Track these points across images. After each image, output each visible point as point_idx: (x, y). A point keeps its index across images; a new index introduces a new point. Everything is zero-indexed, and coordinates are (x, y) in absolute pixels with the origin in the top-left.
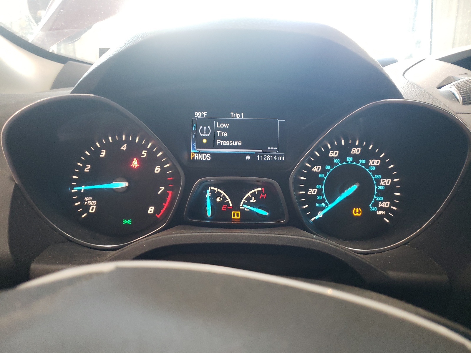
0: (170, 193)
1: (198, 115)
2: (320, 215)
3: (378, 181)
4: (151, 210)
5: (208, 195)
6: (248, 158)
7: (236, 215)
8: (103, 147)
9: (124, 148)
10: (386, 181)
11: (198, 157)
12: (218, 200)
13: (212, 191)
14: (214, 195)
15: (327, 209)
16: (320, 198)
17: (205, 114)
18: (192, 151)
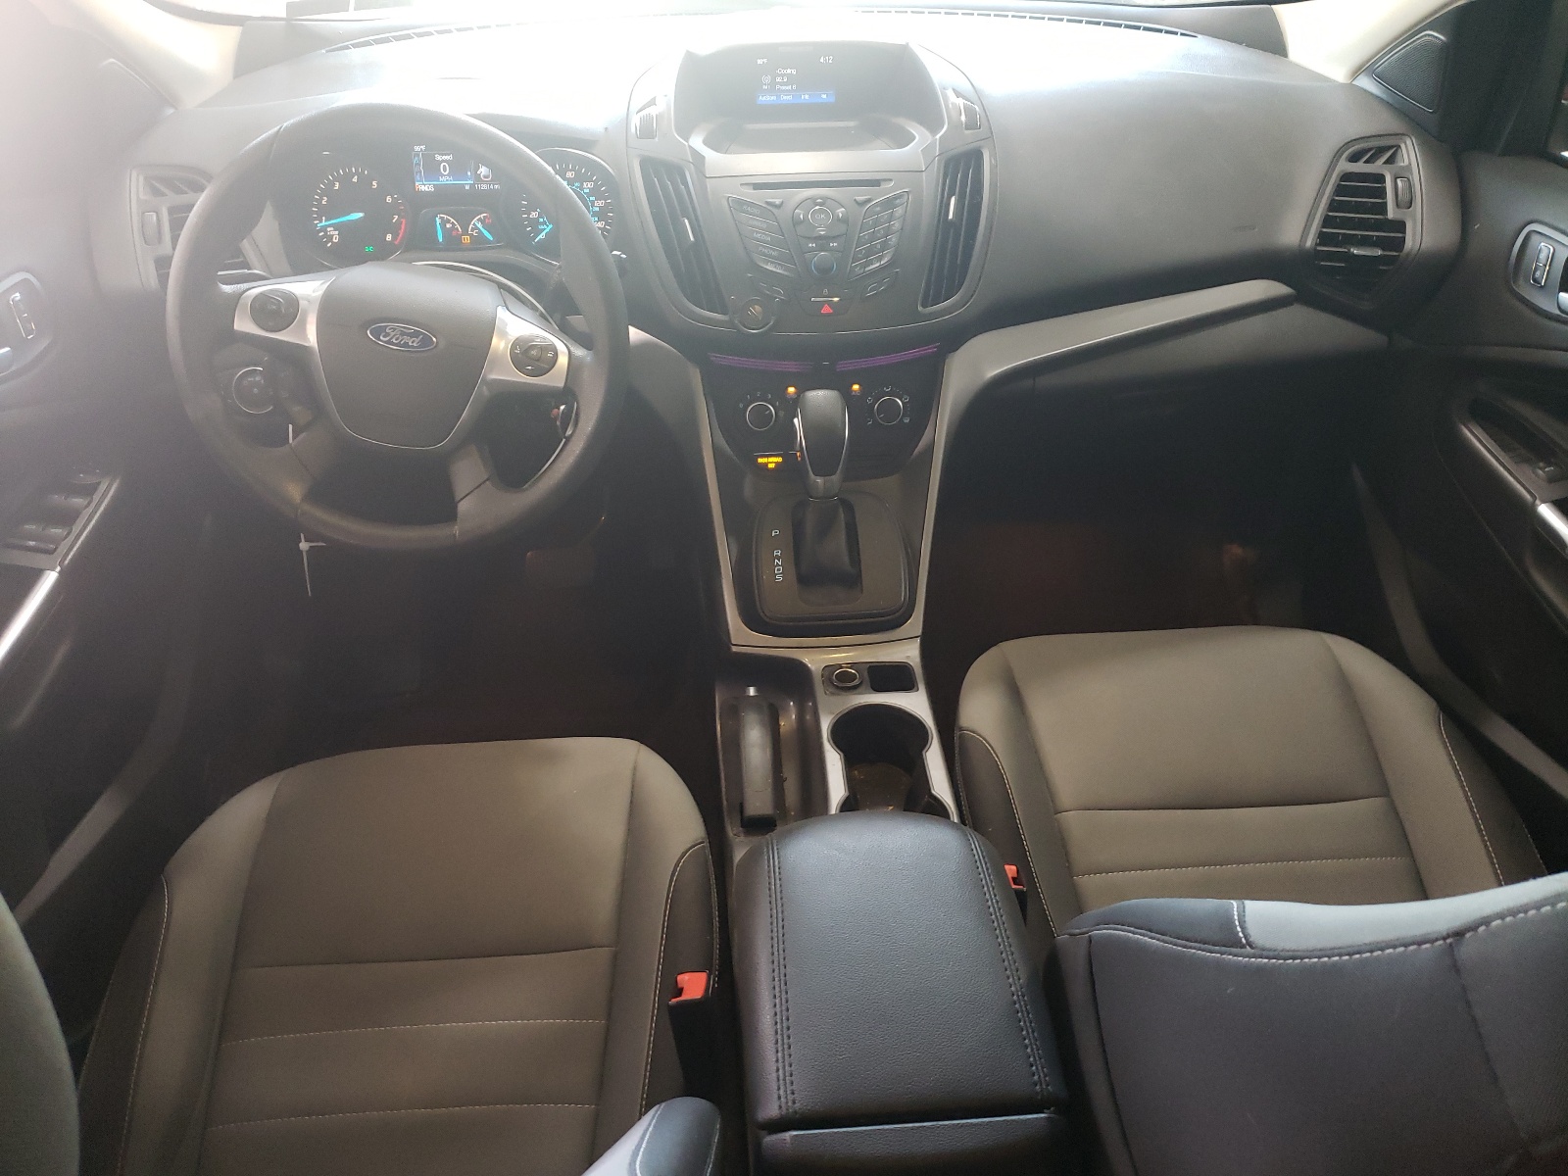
0: (404, 221)
1: (417, 148)
2: (542, 236)
3: (593, 202)
4: (389, 237)
5: (438, 221)
6: (467, 187)
7: (466, 239)
8: (335, 179)
9: (355, 179)
10: (600, 202)
11: (423, 188)
12: (448, 226)
13: (441, 218)
14: (444, 222)
15: (547, 230)
16: (541, 220)
17: (423, 147)
18: (417, 184)
